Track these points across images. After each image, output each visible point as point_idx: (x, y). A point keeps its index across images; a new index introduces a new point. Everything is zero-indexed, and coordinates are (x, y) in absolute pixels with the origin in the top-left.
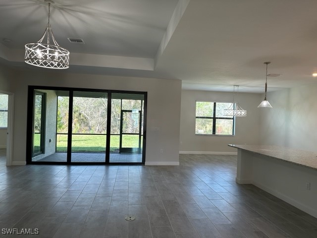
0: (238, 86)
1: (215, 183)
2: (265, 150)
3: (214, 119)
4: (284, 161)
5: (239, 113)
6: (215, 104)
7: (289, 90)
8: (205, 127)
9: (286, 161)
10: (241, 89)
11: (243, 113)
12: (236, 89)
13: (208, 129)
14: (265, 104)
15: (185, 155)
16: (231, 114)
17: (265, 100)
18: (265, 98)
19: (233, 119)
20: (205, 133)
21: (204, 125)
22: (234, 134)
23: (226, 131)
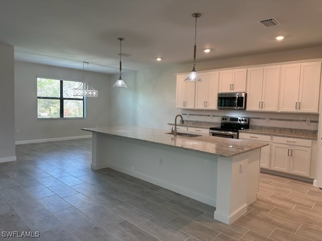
0: (88, 63)
1: (67, 175)
2: (121, 131)
3: (62, 99)
4: (143, 141)
5: (90, 93)
6: (61, 82)
7: (135, 72)
8: (48, 110)
9: (145, 141)
10: (90, 67)
11: (94, 93)
12: (86, 66)
13: (52, 112)
14: (120, 83)
15: (24, 145)
16: (80, 93)
17: (120, 79)
18: (120, 77)
19: (83, 99)
20: (49, 117)
21: (47, 107)
22: (85, 116)
23: (73, 113)
